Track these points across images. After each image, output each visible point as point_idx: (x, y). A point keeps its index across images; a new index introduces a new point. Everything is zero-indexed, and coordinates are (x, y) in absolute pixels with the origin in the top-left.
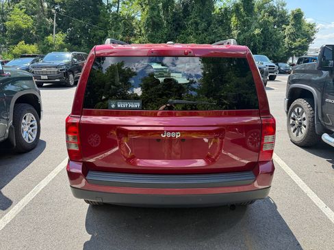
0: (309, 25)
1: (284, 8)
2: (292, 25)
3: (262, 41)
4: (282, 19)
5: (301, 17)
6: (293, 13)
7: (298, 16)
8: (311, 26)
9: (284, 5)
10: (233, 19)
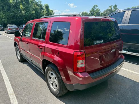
0: (51, 11)
1: (41, 3)
2: (46, 10)
3: (36, 16)
4: (41, 8)
5: (48, 7)
6: (45, 6)
7: (47, 7)
8: (52, 11)
9: (41, 2)
10: (21, 6)
